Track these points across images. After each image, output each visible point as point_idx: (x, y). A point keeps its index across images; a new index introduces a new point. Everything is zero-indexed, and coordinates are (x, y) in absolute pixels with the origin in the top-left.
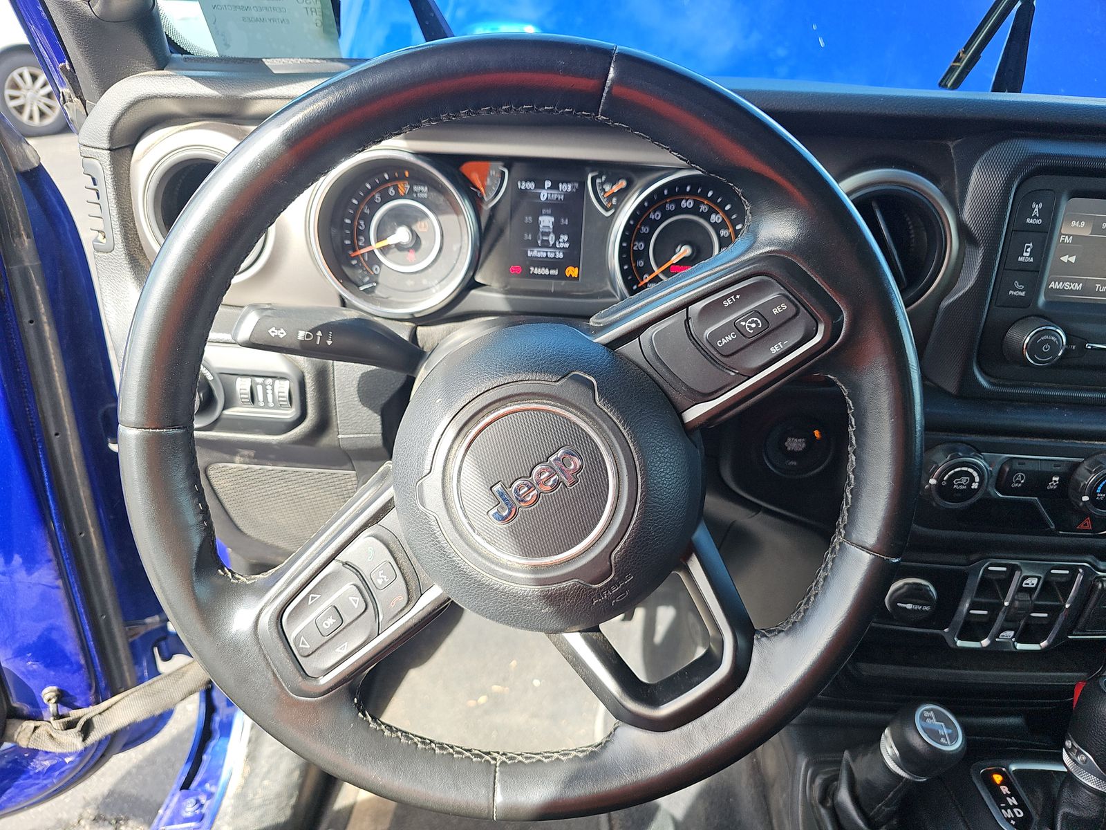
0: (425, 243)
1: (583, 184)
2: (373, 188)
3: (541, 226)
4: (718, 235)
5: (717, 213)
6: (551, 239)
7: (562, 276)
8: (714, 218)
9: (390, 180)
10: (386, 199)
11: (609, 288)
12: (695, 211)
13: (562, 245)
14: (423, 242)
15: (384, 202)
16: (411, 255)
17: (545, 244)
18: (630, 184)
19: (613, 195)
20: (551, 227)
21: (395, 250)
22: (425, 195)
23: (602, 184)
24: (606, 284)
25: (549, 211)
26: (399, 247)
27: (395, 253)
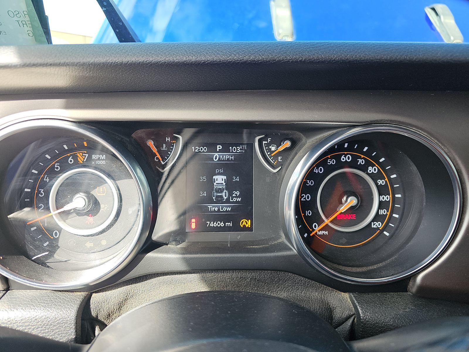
0: (103, 207)
1: (251, 146)
2: (53, 158)
3: (215, 184)
4: (376, 184)
5: (373, 166)
6: (225, 195)
7: (236, 228)
8: (371, 169)
9: (69, 151)
10: (65, 168)
11: (283, 239)
12: (353, 164)
13: (235, 200)
14: (102, 206)
15: (63, 171)
16: (90, 219)
17: (220, 200)
18: (294, 143)
19: (280, 153)
20: (224, 184)
21: (74, 214)
22: (103, 162)
23: (268, 145)
24: (280, 237)
25: (221, 171)
26: (78, 212)
27: (74, 219)
